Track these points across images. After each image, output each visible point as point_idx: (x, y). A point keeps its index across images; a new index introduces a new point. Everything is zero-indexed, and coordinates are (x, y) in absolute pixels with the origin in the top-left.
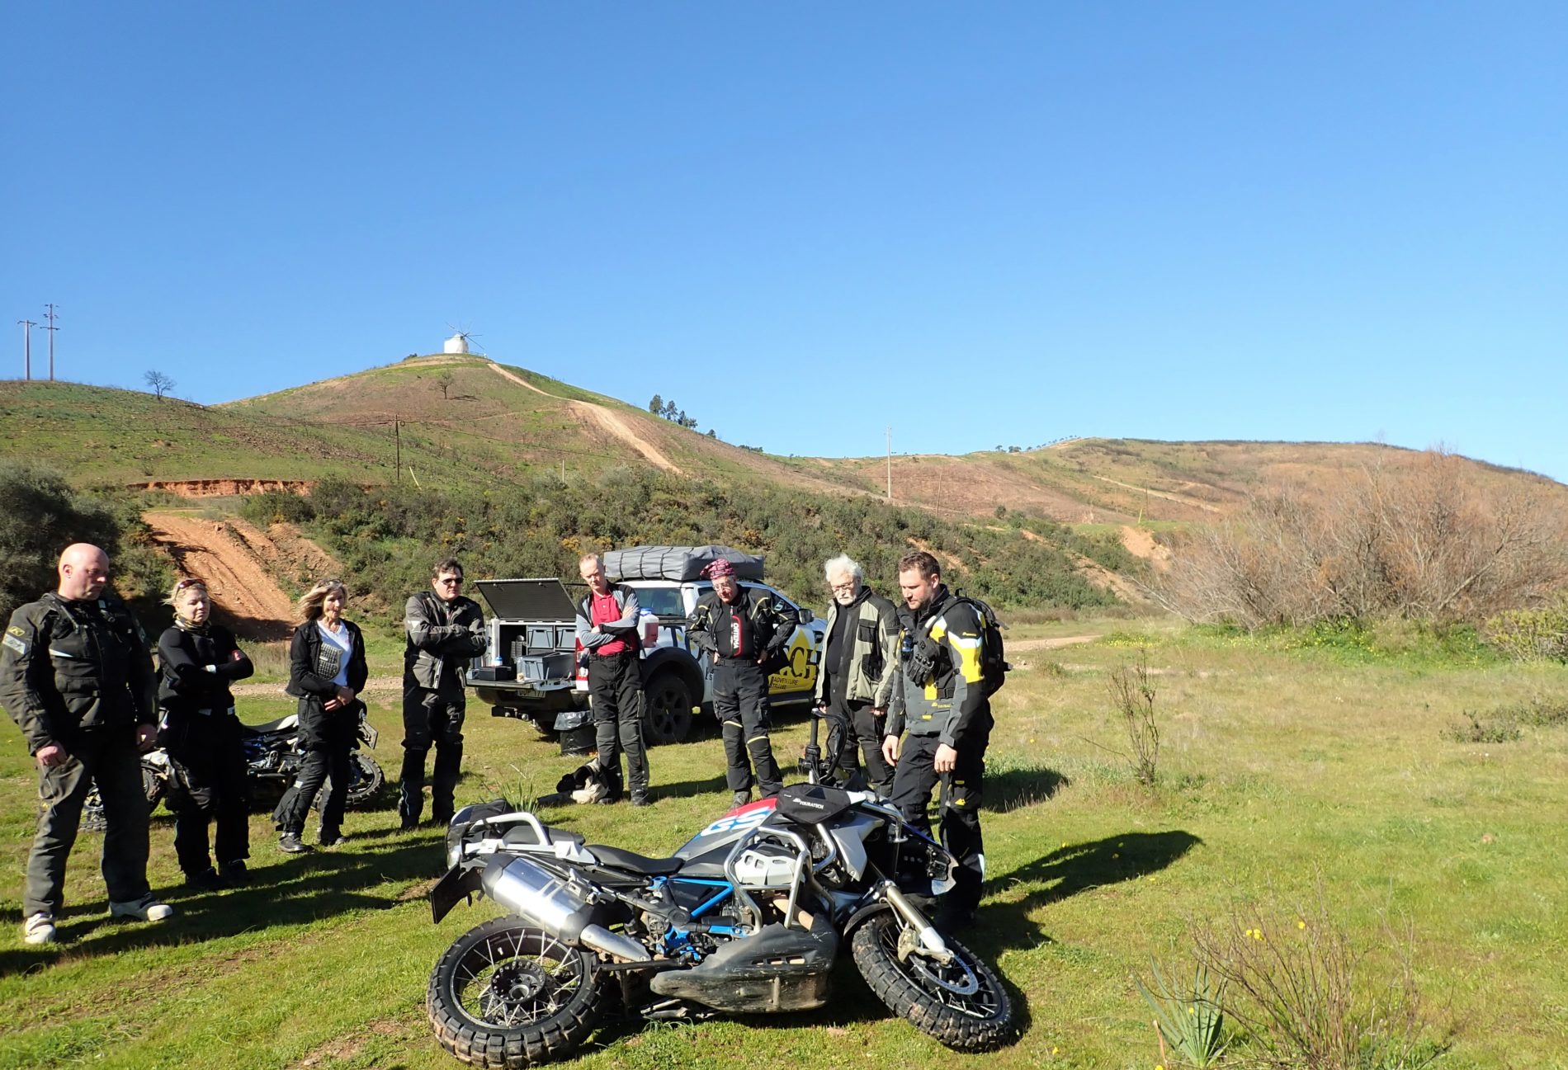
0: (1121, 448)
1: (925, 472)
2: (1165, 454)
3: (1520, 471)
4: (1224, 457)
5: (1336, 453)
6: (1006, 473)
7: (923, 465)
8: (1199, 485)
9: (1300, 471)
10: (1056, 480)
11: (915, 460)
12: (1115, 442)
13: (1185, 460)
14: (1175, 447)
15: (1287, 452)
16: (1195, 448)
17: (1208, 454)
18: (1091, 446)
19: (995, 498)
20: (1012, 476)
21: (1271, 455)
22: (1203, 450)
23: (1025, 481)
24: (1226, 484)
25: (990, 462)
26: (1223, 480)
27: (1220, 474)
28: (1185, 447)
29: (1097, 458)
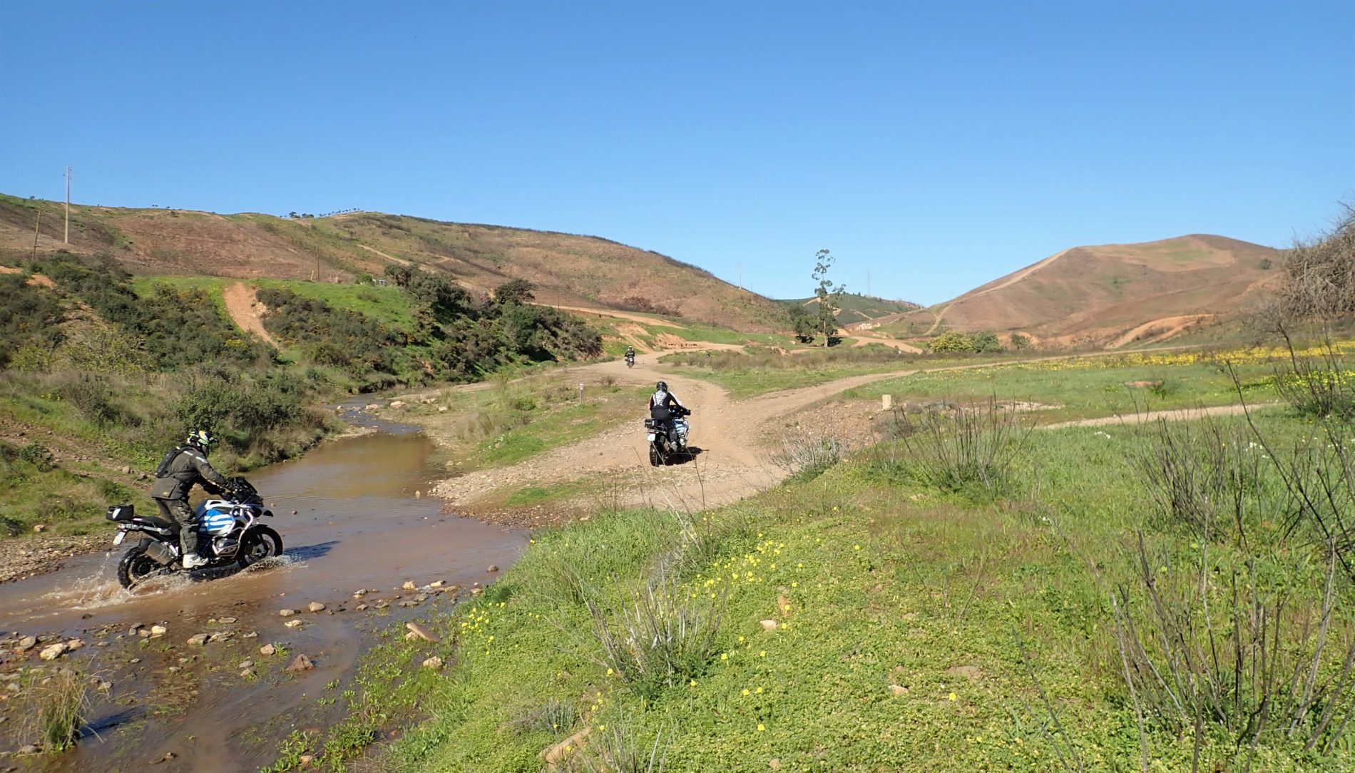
0: (395, 223)
1: (182, 226)
2: (434, 231)
3: (691, 267)
4: (484, 239)
5: (567, 242)
6: (268, 235)
7: (182, 219)
8: (452, 260)
9: (537, 255)
10: (317, 245)
11: (173, 213)
12: (393, 217)
13: (450, 238)
14: (444, 227)
15: (531, 238)
16: (461, 229)
17: (470, 234)
18: (368, 218)
19: (248, 257)
20: (273, 238)
21: (519, 240)
22: (466, 231)
23: (285, 244)
24: (478, 262)
25: (254, 224)
26: (477, 257)
27: (476, 252)
28: (453, 227)
29: (370, 229)
